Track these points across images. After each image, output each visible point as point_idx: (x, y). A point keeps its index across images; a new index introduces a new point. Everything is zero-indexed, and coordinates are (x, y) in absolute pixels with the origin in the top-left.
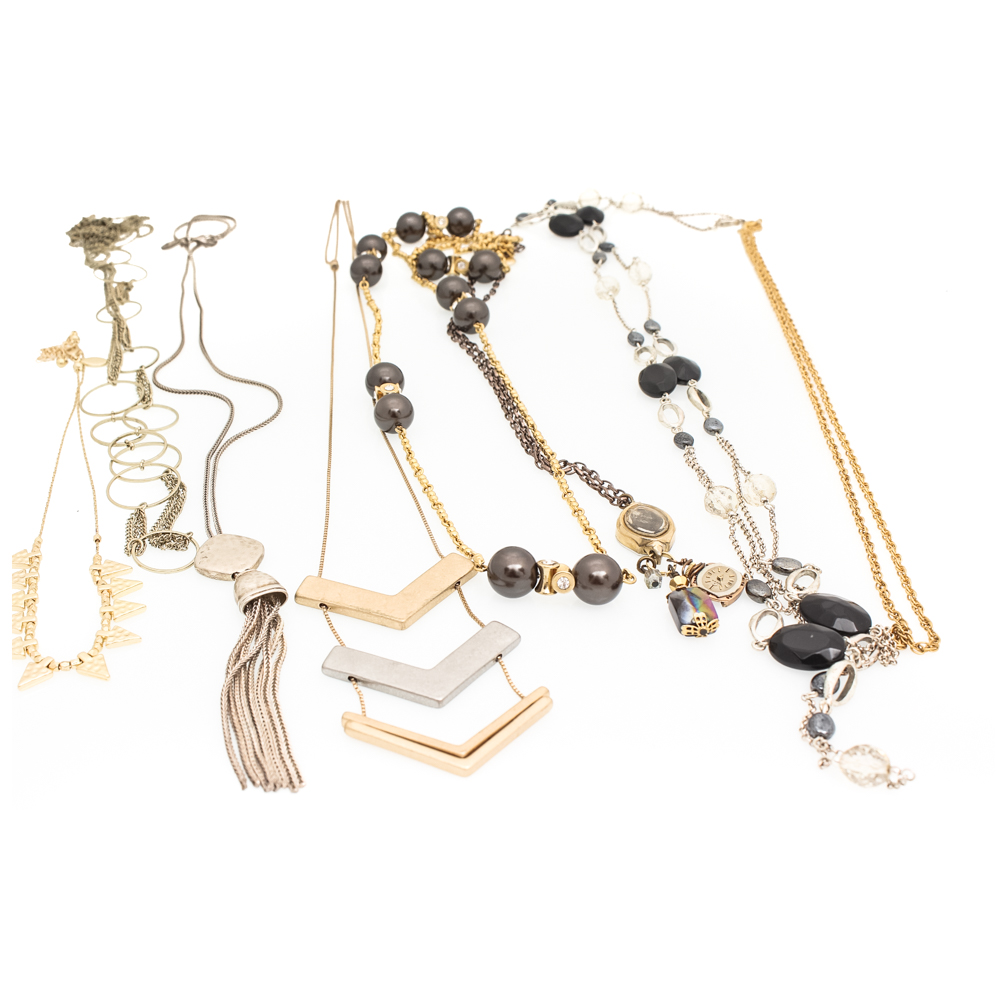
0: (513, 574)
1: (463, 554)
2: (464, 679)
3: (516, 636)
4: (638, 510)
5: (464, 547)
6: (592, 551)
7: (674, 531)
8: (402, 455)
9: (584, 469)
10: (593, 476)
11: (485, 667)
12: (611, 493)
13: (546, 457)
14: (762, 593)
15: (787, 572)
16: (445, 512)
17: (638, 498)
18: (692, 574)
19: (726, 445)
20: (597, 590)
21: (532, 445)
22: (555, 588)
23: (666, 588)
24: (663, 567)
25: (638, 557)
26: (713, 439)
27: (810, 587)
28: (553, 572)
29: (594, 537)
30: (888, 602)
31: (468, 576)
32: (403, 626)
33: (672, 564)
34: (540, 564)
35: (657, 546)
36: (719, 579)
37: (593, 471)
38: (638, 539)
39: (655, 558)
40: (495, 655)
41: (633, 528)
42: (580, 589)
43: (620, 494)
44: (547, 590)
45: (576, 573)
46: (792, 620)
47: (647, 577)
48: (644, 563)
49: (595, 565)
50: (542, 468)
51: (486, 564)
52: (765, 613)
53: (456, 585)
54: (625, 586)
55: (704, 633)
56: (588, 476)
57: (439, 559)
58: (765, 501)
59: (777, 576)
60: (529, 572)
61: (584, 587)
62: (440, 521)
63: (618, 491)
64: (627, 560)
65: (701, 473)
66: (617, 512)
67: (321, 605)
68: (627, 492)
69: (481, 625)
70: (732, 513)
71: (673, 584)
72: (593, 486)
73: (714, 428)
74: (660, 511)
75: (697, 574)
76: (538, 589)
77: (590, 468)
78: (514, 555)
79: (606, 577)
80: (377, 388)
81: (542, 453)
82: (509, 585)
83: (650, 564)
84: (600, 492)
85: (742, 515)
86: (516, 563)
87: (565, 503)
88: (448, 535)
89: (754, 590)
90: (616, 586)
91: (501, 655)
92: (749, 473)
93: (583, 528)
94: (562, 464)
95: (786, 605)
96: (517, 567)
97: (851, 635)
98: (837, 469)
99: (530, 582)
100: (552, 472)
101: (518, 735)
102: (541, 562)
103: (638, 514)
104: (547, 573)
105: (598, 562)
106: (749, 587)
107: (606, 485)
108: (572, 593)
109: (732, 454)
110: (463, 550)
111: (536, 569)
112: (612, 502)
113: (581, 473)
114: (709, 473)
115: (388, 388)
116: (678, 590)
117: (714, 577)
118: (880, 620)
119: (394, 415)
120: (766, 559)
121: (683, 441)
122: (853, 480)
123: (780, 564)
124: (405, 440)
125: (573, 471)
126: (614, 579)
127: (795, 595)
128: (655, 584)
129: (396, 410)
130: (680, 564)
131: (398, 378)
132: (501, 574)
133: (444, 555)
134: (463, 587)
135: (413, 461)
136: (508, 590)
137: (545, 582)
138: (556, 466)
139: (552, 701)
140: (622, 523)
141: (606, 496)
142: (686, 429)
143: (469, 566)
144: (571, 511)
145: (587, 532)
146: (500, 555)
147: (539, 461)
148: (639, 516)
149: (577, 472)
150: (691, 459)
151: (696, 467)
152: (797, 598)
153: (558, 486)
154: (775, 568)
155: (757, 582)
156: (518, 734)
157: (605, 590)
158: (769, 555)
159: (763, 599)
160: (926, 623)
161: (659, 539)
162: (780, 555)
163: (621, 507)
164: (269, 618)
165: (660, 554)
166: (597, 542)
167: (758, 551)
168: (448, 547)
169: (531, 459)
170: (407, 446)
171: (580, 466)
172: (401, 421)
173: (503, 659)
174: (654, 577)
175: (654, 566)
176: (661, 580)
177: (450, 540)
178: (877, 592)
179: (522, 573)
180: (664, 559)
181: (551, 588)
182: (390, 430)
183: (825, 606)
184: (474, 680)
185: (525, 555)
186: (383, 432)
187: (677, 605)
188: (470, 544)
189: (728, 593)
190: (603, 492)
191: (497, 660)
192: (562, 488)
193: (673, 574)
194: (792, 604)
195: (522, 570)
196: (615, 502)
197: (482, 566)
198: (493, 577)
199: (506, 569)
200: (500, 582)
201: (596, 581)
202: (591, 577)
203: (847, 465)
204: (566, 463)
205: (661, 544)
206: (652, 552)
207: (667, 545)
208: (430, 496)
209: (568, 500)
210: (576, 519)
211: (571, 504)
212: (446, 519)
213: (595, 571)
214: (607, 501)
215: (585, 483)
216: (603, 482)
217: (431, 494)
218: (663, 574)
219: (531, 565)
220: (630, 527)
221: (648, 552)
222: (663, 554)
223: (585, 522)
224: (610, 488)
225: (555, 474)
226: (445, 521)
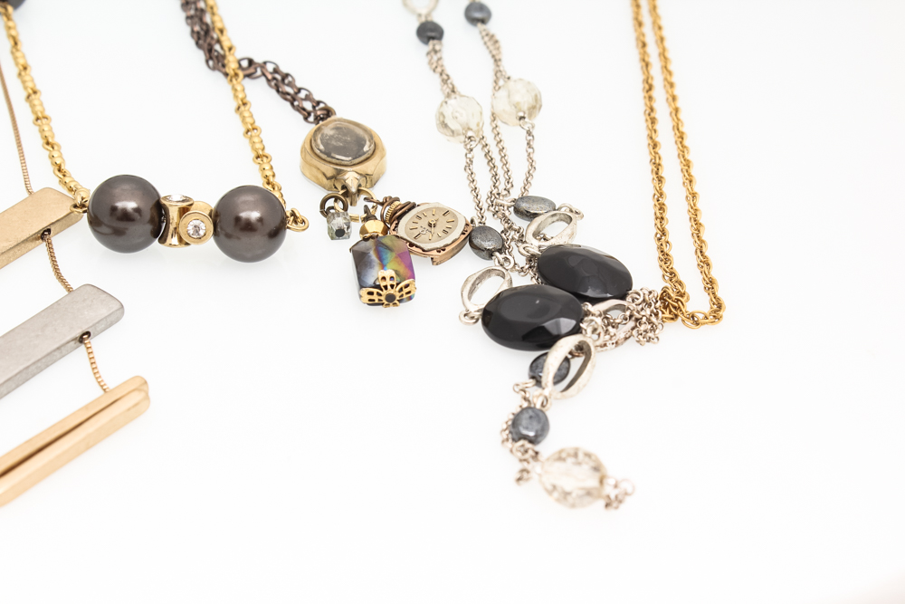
0: (126, 216)
1: (65, 191)
2: (21, 367)
3: (117, 306)
4: (337, 128)
5: (67, 180)
6: (259, 182)
7: (382, 157)
9: (276, 71)
10: (286, 81)
11: (60, 352)
12: (308, 106)
13: (222, 52)
14: (489, 245)
15: (531, 216)
16: (51, 130)
17: (342, 112)
18: (396, 217)
19: (492, 41)
20: (247, 240)
21: (206, 38)
22: (185, 239)
23: (355, 237)
24: (357, 210)
25: (323, 193)
26: (474, 32)
27: (559, 235)
28: (183, 212)
29: (267, 167)
30: (665, 258)
31: (66, 221)
34: (164, 201)
35: (351, 179)
36: (430, 225)
37: (287, 75)
38: (329, 170)
39: (347, 196)
40: (78, 333)
42: (222, 237)
43: (322, 105)
44: (175, 240)
45: (216, 217)
46: (526, 280)
47: (330, 221)
48: (330, 203)
49: (245, 202)
50: (214, 69)
51: (87, 202)
52: (489, 272)
53: (45, 234)
54: (290, 235)
55: (390, 298)
56: (279, 81)
57: (27, 195)
58: (522, 118)
59: (519, 222)
60: (147, 214)
61: (228, 236)
62: (41, 142)
63: (318, 103)
64: (301, 195)
65: (446, 80)
66: (302, 130)
68: (330, 104)
69: (69, 289)
70: (470, 134)
71: (363, 231)
72: (284, 95)
73: (478, 15)
74: (365, 130)
75: (400, 218)
76: (163, 240)
77: (284, 69)
78: (126, 186)
79: (260, 220)
81: (217, 47)
82: (118, 232)
83: (339, 206)
84: (292, 104)
85: (490, 139)
86: (130, 200)
87: (237, 118)
88: (48, 162)
89: (477, 241)
90: (277, 234)
91: (88, 333)
92: (509, 78)
93: (253, 155)
94: (245, 64)
95: (522, 261)
96: (131, 205)
97: (594, 301)
98: (640, 77)
99: (149, 228)
100: (226, 75)
101: (88, 447)
102: (167, 197)
103: (331, 133)
104: (173, 215)
105: (250, 198)
106: (472, 237)
107: (302, 94)
108: (211, 242)
109: (494, 52)
110: (65, 184)
111: (160, 209)
112: (306, 119)
113: (270, 77)
114: (456, 80)
116: (365, 239)
117: (423, 222)
118: (647, 279)
120: (506, 201)
121: (429, 32)
122: (659, 93)
123: (524, 206)
124: (10, 24)
125: (259, 72)
126: (272, 225)
127: (535, 246)
128: (340, 233)
130: (382, 204)
132: (106, 219)
133: (35, 189)
134: (54, 238)
135: (18, 54)
136: (120, 240)
137: (172, 228)
138: (232, 66)
139: (147, 398)
140: (308, 147)
141: (301, 109)
142: (438, 18)
143: (65, 209)
144: (243, 130)
145: (259, 160)
147: (211, 58)
148: (332, 137)
149: (264, 74)
150: (435, 58)
151: (439, 70)
152: (536, 251)
153: (231, 94)
154: (518, 211)
155: (484, 229)
156: (88, 445)
157: (258, 239)
158: (515, 194)
159: (490, 254)
160: (710, 285)
161: (358, 168)
162: (532, 192)
165: (354, 190)
166: (269, 173)
167: (501, 187)
168: (44, 177)
169: (200, 55)
170: (13, 33)
171: (270, 68)
173: (94, 342)
174: (339, 222)
175: (345, 208)
176: (348, 225)
177: (50, 169)
178: (654, 245)
179: (136, 215)
180: (360, 199)
181: (180, 240)
183: (573, 263)
184: (40, 370)
185: (144, 187)
187: (361, 260)
189: (440, 244)
190: (296, 103)
191: (81, 340)
192: (236, 97)
193: (368, 219)
194: (531, 258)
195: (137, 210)
196: (311, 119)
197: (83, 206)
198: (95, 222)
199: (114, 209)
200: (104, 229)
201: (248, 227)
202: (238, 219)
203: (656, 70)
204: (251, 62)
205: (357, 176)
206: (344, 187)
207: (370, 179)
208: (33, 106)
209: (241, 114)
210: (247, 141)
211: (244, 119)
212: (50, 140)
213: (243, 211)
214: (300, 117)
215: (274, 92)
216: (299, 90)
217: (36, 102)
218: (355, 219)
219: (152, 203)
220: (324, 156)
221: (339, 187)
222: (359, 191)
223: (258, 146)
224: (308, 98)
225: (229, 78)
226: (48, 143)
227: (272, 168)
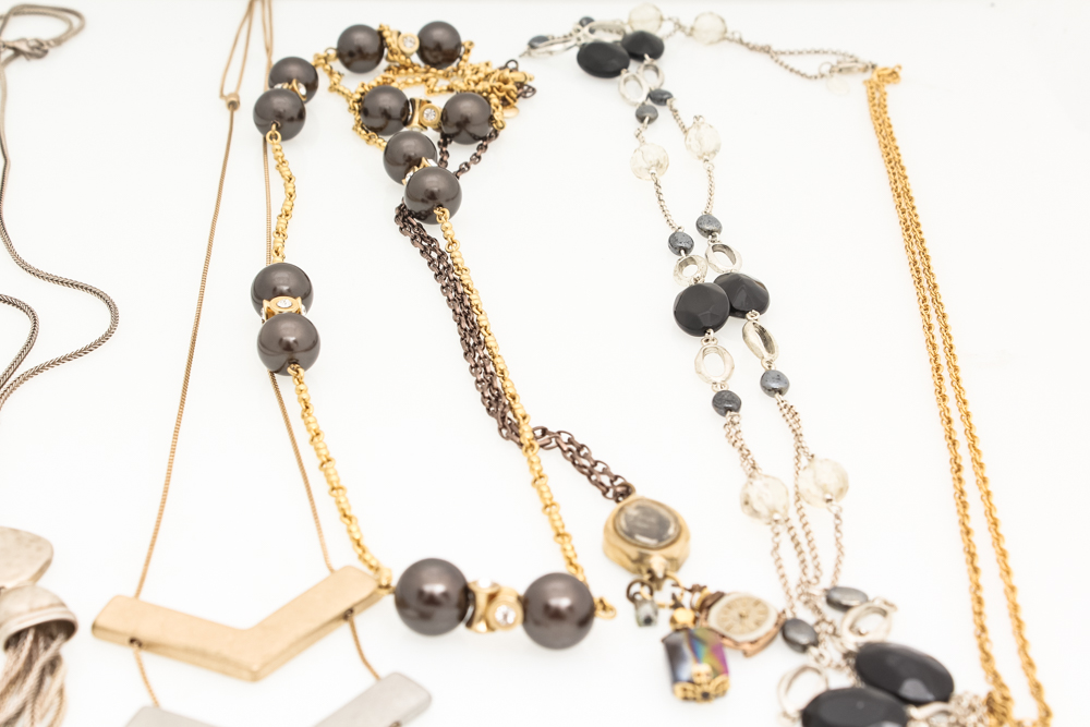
0: (432, 600)
1: (365, 568)
3: (424, 696)
4: (638, 508)
5: (367, 557)
6: (561, 567)
7: (687, 539)
8: (294, 409)
9: (570, 442)
10: (582, 453)
12: (606, 480)
13: (515, 421)
14: (803, 639)
15: (846, 608)
16: (347, 501)
17: (642, 491)
18: (704, 607)
19: (790, 413)
20: (555, 628)
21: (497, 402)
22: (493, 624)
23: (663, 628)
24: (664, 596)
25: (629, 578)
26: (771, 402)
27: (875, 631)
28: (492, 597)
29: (568, 547)
30: (987, 658)
31: (369, 600)
32: (255, 677)
33: (677, 591)
34: (472, 587)
35: (657, 562)
36: (741, 616)
37: (583, 446)
38: (634, 552)
39: (654, 581)
41: (628, 535)
42: (532, 625)
43: (619, 481)
44: (483, 626)
45: (525, 602)
46: (844, 679)
47: (637, 608)
48: (636, 588)
49: (556, 590)
50: (507, 438)
51: (394, 583)
52: (804, 669)
53: (347, 615)
54: (600, 622)
55: (706, 696)
56: (575, 453)
57: (328, 574)
58: (829, 501)
59: (832, 614)
60: (455, 595)
61: (537, 623)
62: (338, 514)
63: (616, 477)
64: (607, 580)
65: (745, 453)
66: (606, 510)
67: (132, 641)
68: (630, 481)
69: (377, 676)
70: (776, 517)
71: (673, 621)
72: (580, 467)
73: (775, 385)
74: (669, 511)
75: (709, 607)
76: (469, 624)
77: (579, 440)
78: (435, 571)
79: (571, 608)
80: (266, 303)
81: (510, 414)
82: (424, 616)
83: (645, 591)
84: (589, 478)
85: (795, 521)
86: (436, 583)
87: (533, 492)
88: (346, 536)
89: (792, 634)
90: (585, 622)
92: (812, 456)
93: (553, 533)
94: (539, 433)
95: (838, 658)
96: (438, 589)
97: (919, 703)
98: (948, 456)
99: (455, 612)
100: (521, 445)
102: (475, 583)
103: (635, 513)
104: (481, 600)
105: (559, 585)
106: (786, 629)
107: (599, 468)
108: (518, 630)
109: (795, 426)
110: (365, 561)
111: (466, 595)
112: (604, 494)
113: (565, 448)
114: (756, 455)
115: (283, 304)
116: (677, 631)
117: (734, 613)
118: (969, 683)
119: (288, 347)
120: (817, 591)
121: (726, 403)
122: (968, 473)
123: (836, 596)
124: (302, 387)
125: (554, 443)
126: (582, 612)
127: (852, 642)
128: (648, 621)
129: (292, 339)
130: (692, 591)
131: (303, 290)
132: (413, 601)
133: (337, 567)
134: (358, 619)
135: (310, 419)
136: (425, 624)
137: (479, 612)
138: (527, 436)
140: (611, 526)
141: (599, 484)
142: (733, 387)
143: (368, 587)
144: (542, 505)
145: (560, 539)
146: (414, 572)
147: (504, 427)
148: (636, 518)
149: (559, 445)
150: (733, 431)
151: (739, 444)
152: (852, 648)
153: (526, 466)
154: (831, 602)
155: (796, 622)
157: (567, 628)
158: (826, 583)
159: (804, 649)
160: (1037, 689)
161: (664, 552)
162: (842, 583)
163: (618, 501)
164: (44, 658)
165: (660, 575)
166: (570, 554)
167: (811, 572)
168: (344, 556)
169: (493, 423)
170: (304, 396)
171: (565, 438)
172: (297, 356)
174: (646, 610)
175: (652, 594)
176: (656, 613)
177: (350, 544)
178: (974, 643)
179: (444, 599)
180: (667, 584)
181: (488, 623)
182: (281, 370)
183: (891, 661)
185: (451, 571)
186: (272, 373)
187: (673, 653)
188: (377, 553)
189: (752, 637)
190: (593, 477)
192: (532, 469)
193: (677, 605)
194: (847, 655)
195: (445, 595)
196: (610, 494)
197: (387, 587)
198: (402, 604)
199: (421, 593)
200: (411, 613)
201: (556, 615)
202: (547, 608)
203: (963, 449)
204: (545, 432)
205: (664, 561)
206: (650, 571)
207: (675, 563)
208: (327, 476)
209: (538, 488)
210: (546, 518)
211: (541, 493)
212: (348, 513)
213: (553, 598)
214: (597, 492)
215: (569, 464)
216: (596, 463)
217: (331, 472)
218: (662, 606)
219: (459, 587)
220: (622, 534)
221: (644, 570)
222: (665, 576)
223: (558, 524)
224: (605, 471)
225: (524, 448)
226: (345, 516)
227: (573, 548)
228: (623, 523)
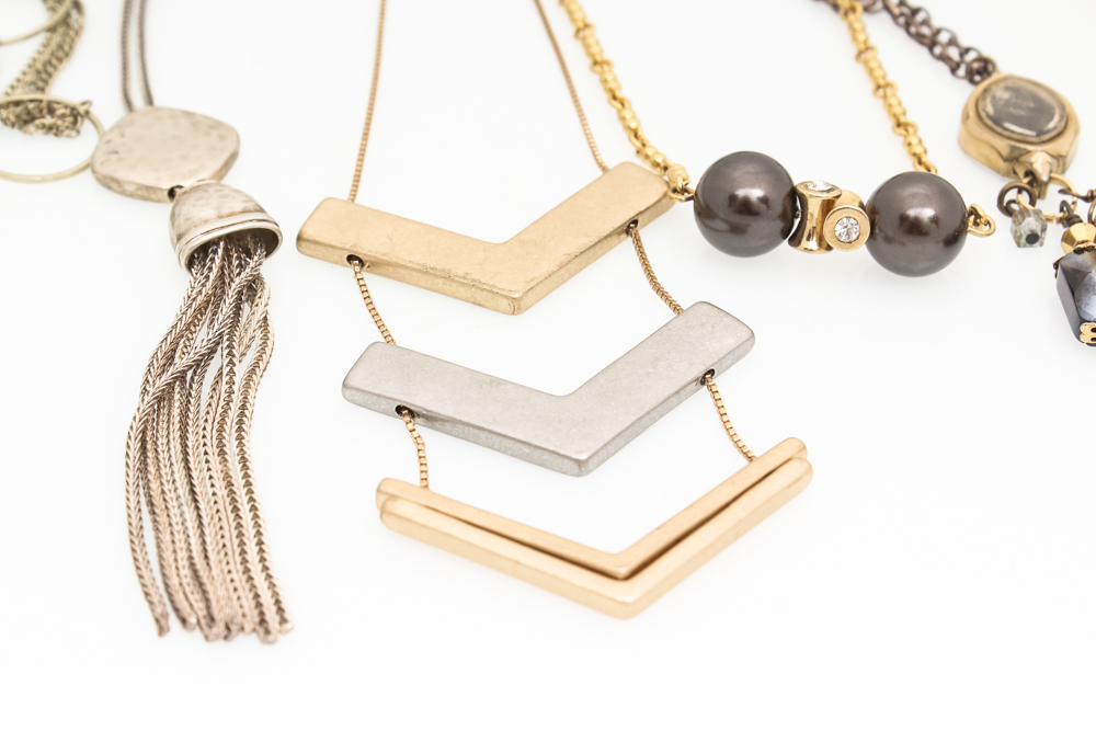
0: (746, 207)
1: (647, 166)
2: (633, 418)
3: (745, 335)
4: (1007, 89)
5: (649, 152)
6: (907, 166)
7: (1076, 132)
9: (902, 3)
10: (918, 19)
11: (679, 394)
12: (954, 53)
16: (615, 79)
17: (1005, 66)
20: (914, 246)
22: (829, 240)
23: (1053, 246)
24: (1050, 204)
25: (1001, 183)
28: (828, 206)
29: (914, 141)
31: (657, 209)
32: (516, 307)
33: (1069, 199)
34: (801, 190)
35: (1040, 161)
37: (918, 9)
38: (1003, 146)
39: (1035, 186)
40: (700, 371)
41: (995, 123)
42: (880, 240)
43: (970, 56)
44: (813, 244)
45: (873, 211)
47: (1017, 223)
48: (1011, 195)
49: (913, 196)
51: (693, 187)
53: (630, 228)
54: (972, 241)
56: (910, 19)
57: (599, 173)
60: (778, 207)
61: (889, 240)
62: (605, 97)
63: (967, 50)
64: (979, 188)
66: (961, 93)
67: (351, 258)
68: (986, 53)
69: (676, 308)
71: (1068, 239)
72: (919, 38)
74: (1050, 92)
76: (795, 241)
78: (751, 168)
79: (935, 220)
82: (736, 230)
83: (1024, 198)
84: (932, 51)
86: (753, 186)
87: (859, 71)
88: (618, 126)
90: (953, 240)
91: (712, 372)
93: (890, 123)
96: (755, 193)
99: (779, 225)
100: (835, 6)
101: (737, 537)
102: (805, 185)
103: (1005, 95)
104: (814, 208)
105: (919, 189)
107: (944, 37)
108: (862, 252)
110: (647, 157)
111: (794, 199)
112: (954, 70)
113: (897, 11)
116: (1079, 251)
125: (880, 6)
126: (950, 226)
128: (1033, 239)
130: (1086, 199)
132: (721, 208)
133: (610, 165)
134: (644, 232)
136: (735, 240)
137: (809, 225)
139: (810, 469)
140: (972, 113)
141: (943, 58)
143: (656, 190)
144: (873, 86)
145: (901, 130)
146: (721, 171)
148: (1007, 103)
149: (886, 8)
153: (847, 35)
156: (737, 532)
157: (931, 246)
161: (1050, 147)
163: (972, 81)
164: (239, 282)
165: (1045, 178)
166: (918, 150)
168: (618, 150)
173: (717, 381)
174: (1031, 224)
175: (1032, 203)
176: (1044, 229)
177: (624, 136)
179: (763, 207)
180: (1053, 189)
181: (821, 240)
184: (654, 420)
185: (771, 170)
187: (1074, 282)
188: (663, 145)
190: (937, 50)
191: (703, 381)
192: (854, 39)
193: (1069, 220)
195: (764, 200)
196: (962, 71)
197: (684, 190)
198: (704, 213)
199: (733, 198)
200: (718, 224)
201: (914, 228)
202: (904, 219)
205: (1048, 158)
206: (1030, 173)
207: (1061, 161)
208: (587, 47)
209: (866, 63)
210: (879, 103)
211: (871, 72)
212: (618, 94)
213: (911, 207)
214: (944, 68)
215: (901, 33)
216: (938, 31)
217: (591, 41)
218: (1049, 220)
219: (786, 190)
220: (989, 122)
221: (1021, 173)
222: (1050, 179)
223: (897, 110)
224: (953, 42)
225: (842, 11)
226: (615, 98)
227: (920, 142)
228: (990, 110)
